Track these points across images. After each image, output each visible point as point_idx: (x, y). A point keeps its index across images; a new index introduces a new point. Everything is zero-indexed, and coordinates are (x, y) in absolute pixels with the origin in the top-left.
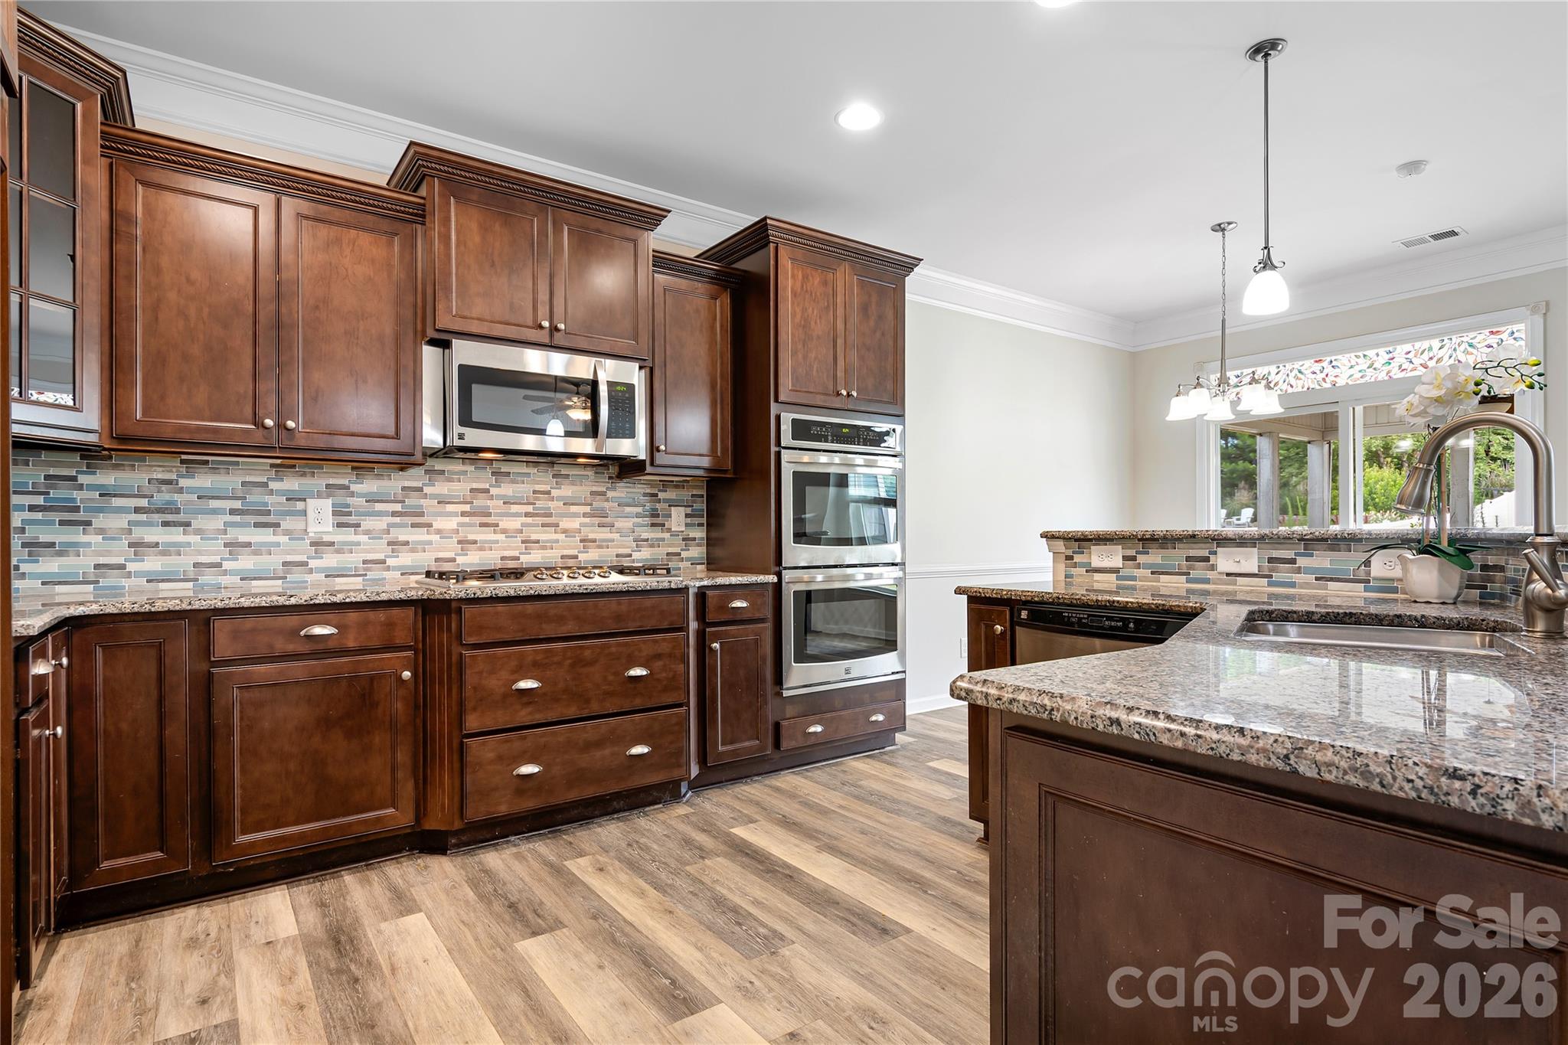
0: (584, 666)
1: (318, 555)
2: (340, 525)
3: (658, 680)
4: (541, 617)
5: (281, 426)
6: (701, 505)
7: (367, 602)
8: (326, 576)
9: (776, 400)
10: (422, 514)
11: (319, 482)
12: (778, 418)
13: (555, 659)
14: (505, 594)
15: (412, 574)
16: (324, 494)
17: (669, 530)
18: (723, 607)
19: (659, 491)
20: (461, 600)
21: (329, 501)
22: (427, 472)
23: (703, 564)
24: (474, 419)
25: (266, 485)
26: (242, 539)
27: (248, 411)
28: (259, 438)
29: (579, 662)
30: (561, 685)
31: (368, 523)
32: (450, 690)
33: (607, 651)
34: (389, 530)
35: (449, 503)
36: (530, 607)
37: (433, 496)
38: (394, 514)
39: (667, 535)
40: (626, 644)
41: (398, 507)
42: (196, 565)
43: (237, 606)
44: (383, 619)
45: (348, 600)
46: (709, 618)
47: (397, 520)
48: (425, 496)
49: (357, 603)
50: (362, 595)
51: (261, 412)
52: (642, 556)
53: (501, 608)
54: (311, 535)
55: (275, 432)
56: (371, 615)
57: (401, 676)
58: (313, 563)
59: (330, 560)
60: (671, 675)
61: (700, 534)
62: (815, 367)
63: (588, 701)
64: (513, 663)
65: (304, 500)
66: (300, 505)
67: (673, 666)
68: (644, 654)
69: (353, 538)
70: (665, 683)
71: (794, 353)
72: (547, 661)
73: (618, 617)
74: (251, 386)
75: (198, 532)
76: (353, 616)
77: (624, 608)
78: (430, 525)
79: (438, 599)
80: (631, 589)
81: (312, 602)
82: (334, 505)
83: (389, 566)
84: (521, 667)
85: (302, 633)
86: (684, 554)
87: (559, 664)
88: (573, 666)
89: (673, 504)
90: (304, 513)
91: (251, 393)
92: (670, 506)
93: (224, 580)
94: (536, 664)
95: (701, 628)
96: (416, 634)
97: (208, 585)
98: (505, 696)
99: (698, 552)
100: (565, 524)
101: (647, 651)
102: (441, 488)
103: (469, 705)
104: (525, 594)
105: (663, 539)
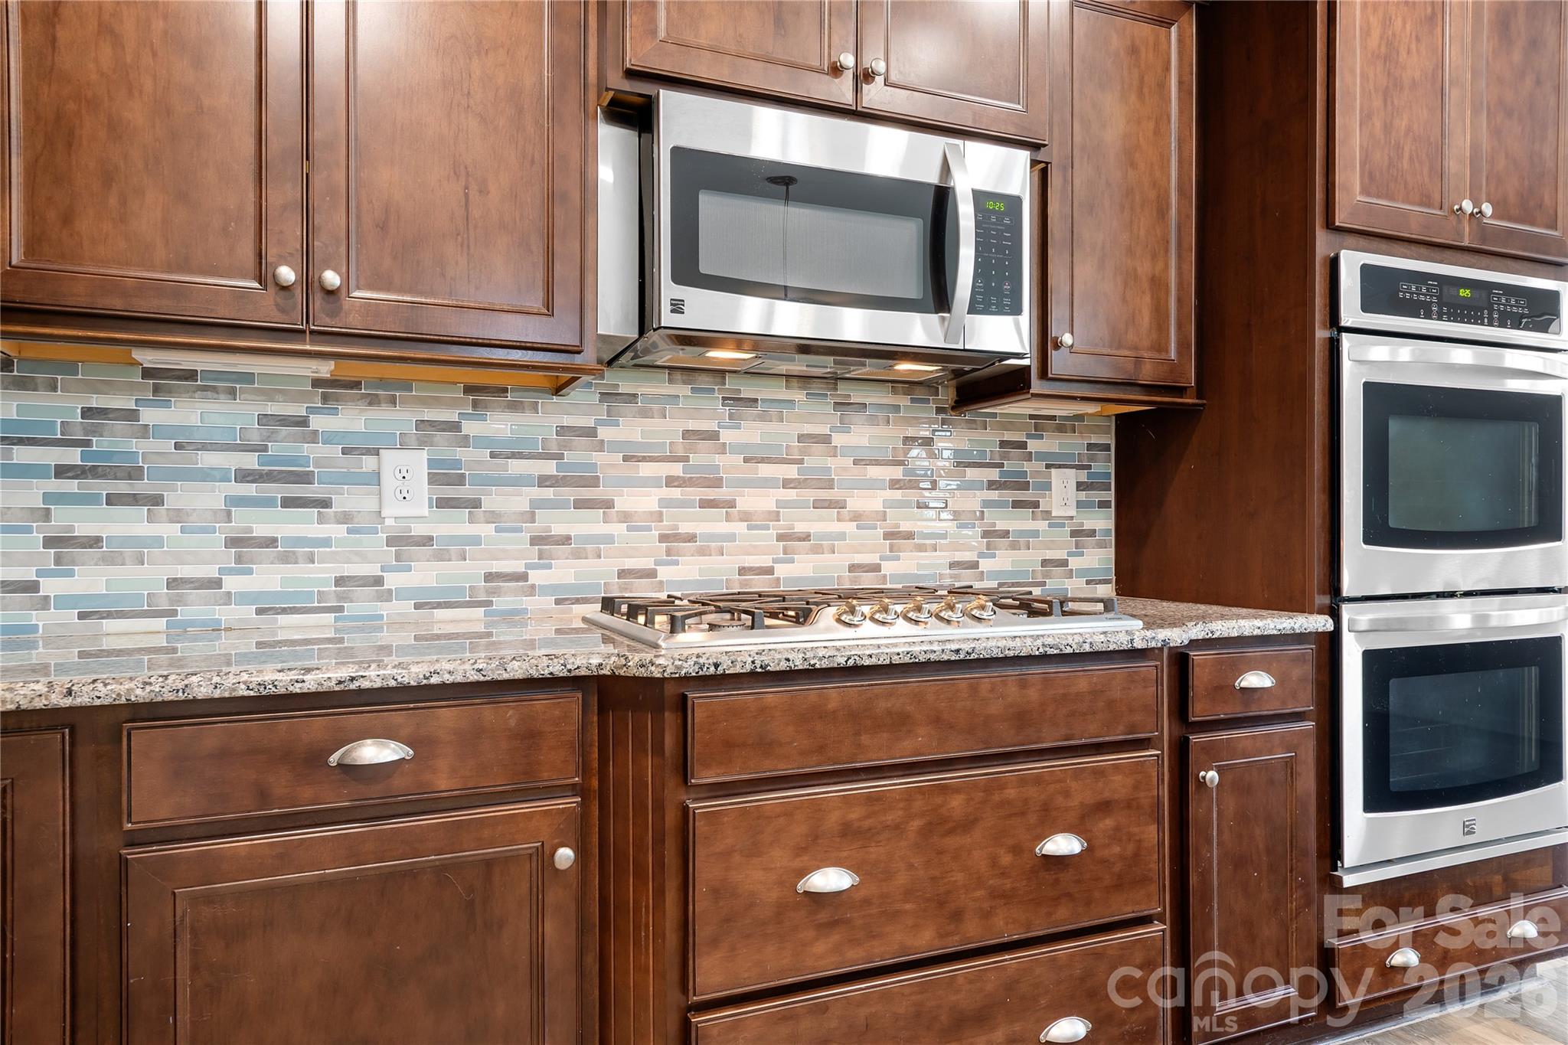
0: (951, 832)
1: (402, 563)
2: (443, 503)
3: (1104, 861)
4: (858, 718)
5: (309, 281)
6: (1106, 466)
7: (478, 683)
8: (417, 606)
9: (1330, 225)
10: (594, 482)
11: (401, 418)
12: (1334, 264)
13: (890, 818)
14: (783, 666)
15: (577, 601)
16: (413, 441)
17: (1047, 514)
18: (1224, 689)
19: (1029, 436)
20: (687, 679)
21: (423, 456)
22: (605, 397)
23: (1107, 582)
24: (705, 268)
25: (303, 422)
26: (260, 530)
27: (246, 251)
28: (267, 310)
29: (938, 825)
30: (902, 879)
31: (494, 500)
32: (659, 893)
33: (996, 798)
34: (533, 514)
35: (644, 459)
36: (834, 693)
37: (615, 446)
38: (544, 481)
39: (1042, 525)
40: (1038, 780)
41: (550, 468)
42: (173, 583)
43: (181, 696)
44: (513, 723)
45: (435, 680)
46: (1199, 711)
47: (549, 493)
48: (601, 446)
49: (454, 685)
50: (467, 666)
51: (272, 252)
52: (1000, 564)
53: (772, 694)
54: (389, 522)
55: (298, 294)
56: (488, 713)
57: (553, 855)
58: (392, 581)
59: (424, 574)
60: (1130, 848)
61: (1104, 522)
62: (1407, 149)
63: (957, 916)
64: (799, 829)
65: (376, 452)
66: (369, 463)
67: (1135, 830)
68: (1075, 802)
69: (467, 529)
70: (1117, 868)
71: (1366, 118)
72: (867, 823)
73: (1022, 718)
74: (251, 196)
75: (177, 516)
76: (447, 717)
77: (1033, 694)
78: (608, 504)
79: (635, 678)
80: (1050, 651)
81: (353, 686)
82: (431, 463)
83: (533, 586)
84: (817, 837)
85: (334, 759)
86: (1074, 563)
87: (898, 828)
88: (927, 831)
89: (1054, 463)
90: (375, 478)
91: (251, 210)
92: (1048, 466)
93: (225, 614)
94: (847, 831)
95: (1177, 733)
96: (584, 754)
97: (192, 623)
98: (781, 910)
99: (1100, 558)
100: (858, 502)
101: (1082, 795)
102: (629, 429)
103: (703, 932)
104: (825, 664)
105: (1035, 534)
